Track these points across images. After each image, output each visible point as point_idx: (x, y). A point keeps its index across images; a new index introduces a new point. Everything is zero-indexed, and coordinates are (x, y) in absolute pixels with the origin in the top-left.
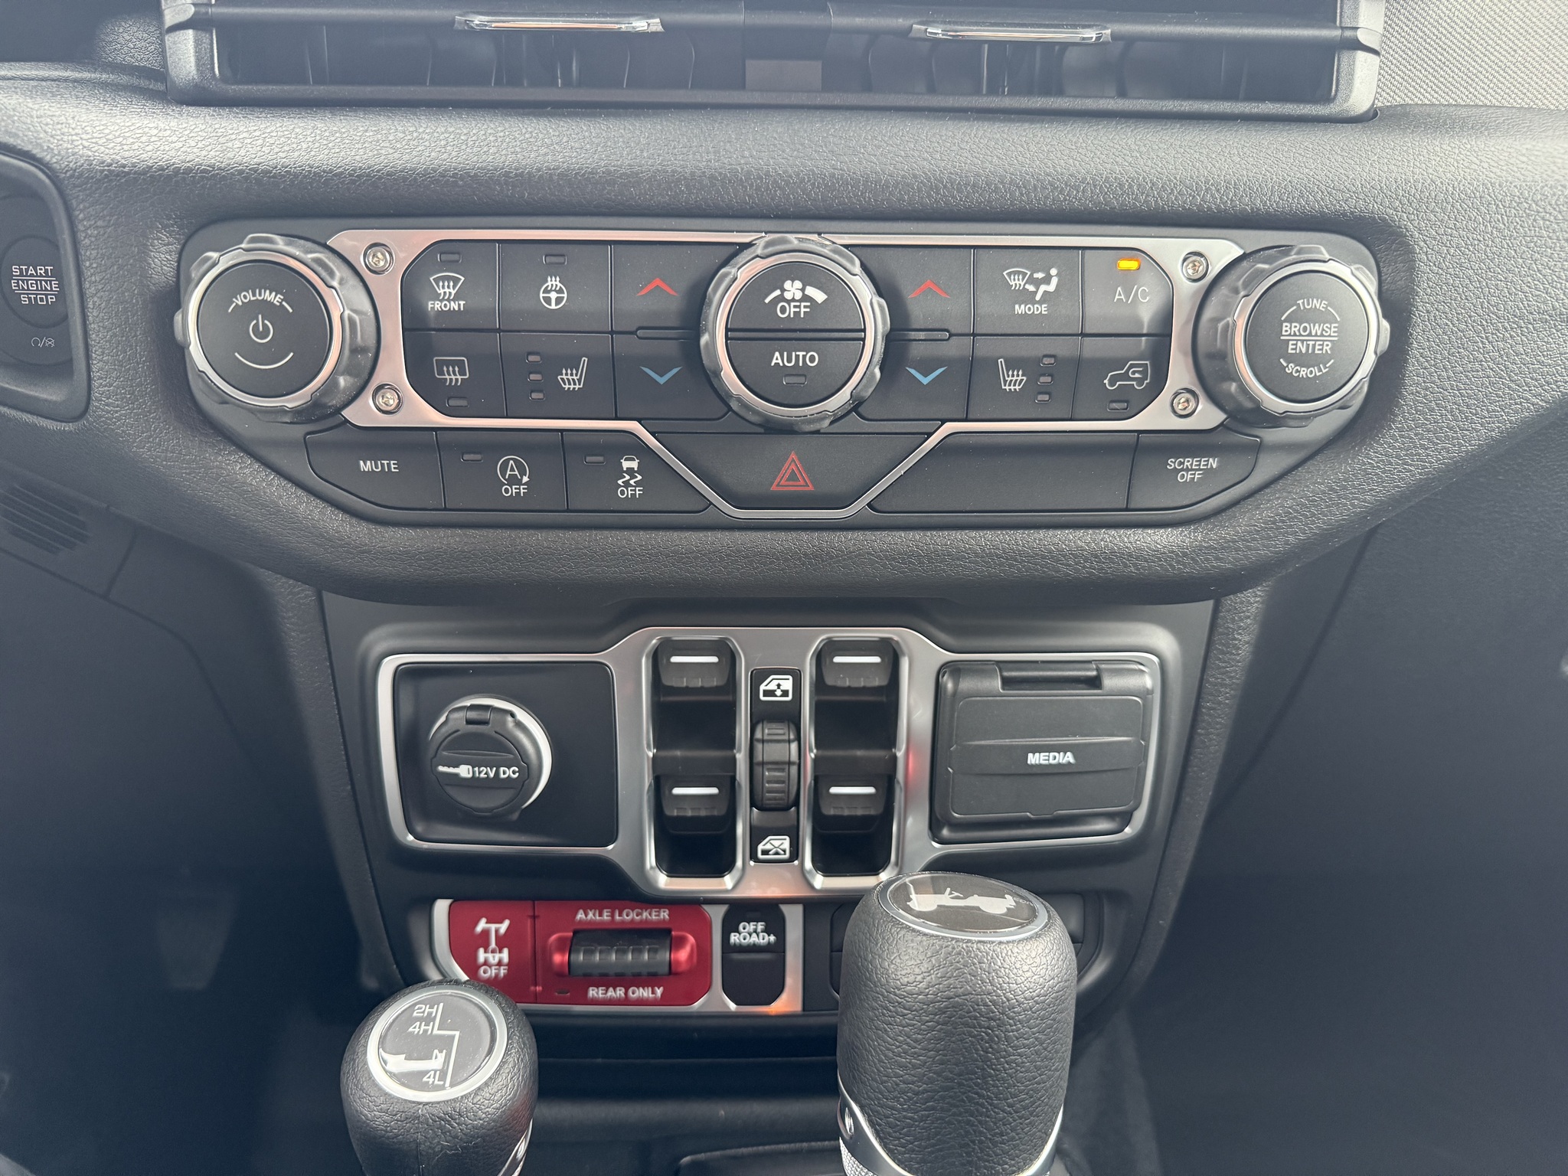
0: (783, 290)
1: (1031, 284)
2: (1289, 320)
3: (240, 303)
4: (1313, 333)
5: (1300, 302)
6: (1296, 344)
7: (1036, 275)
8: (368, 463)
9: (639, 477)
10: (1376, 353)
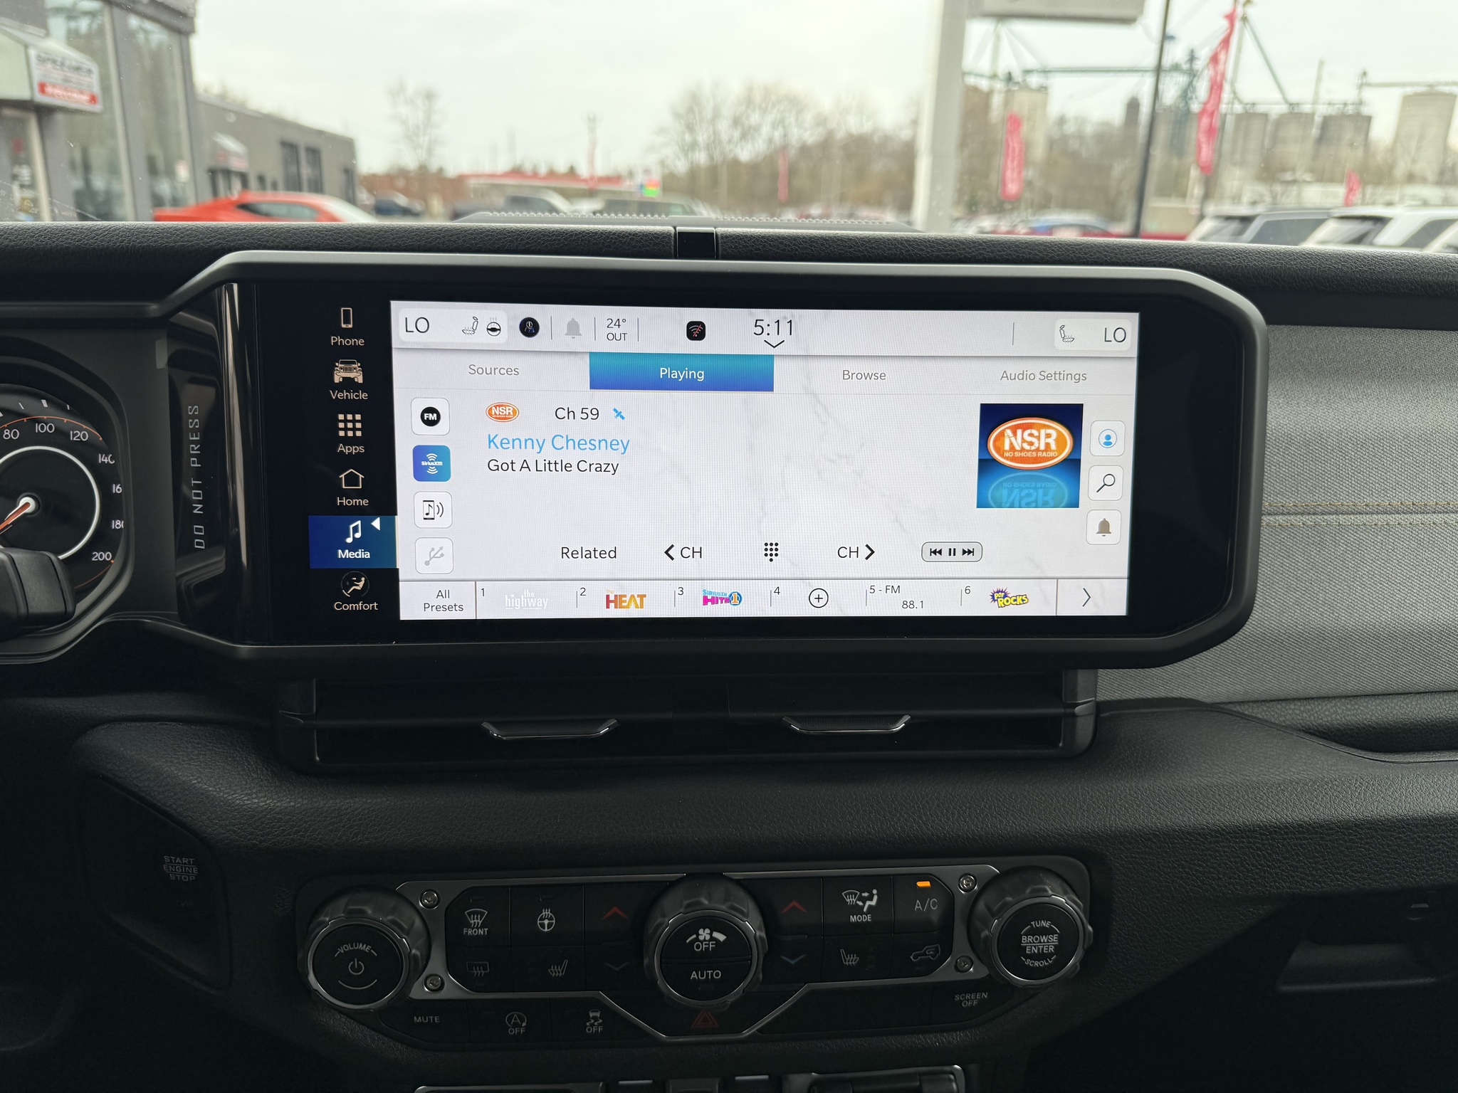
0: (698, 935)
1: (859, 901)
2: (1027, 934)
3: (343, 951)
4: (1042, 941)
5: (1033, 923)
6: (1031, 948)
7: (863, 894)
8: (420, 1018)
9: (601, 1021)
10: (1083, 948)
